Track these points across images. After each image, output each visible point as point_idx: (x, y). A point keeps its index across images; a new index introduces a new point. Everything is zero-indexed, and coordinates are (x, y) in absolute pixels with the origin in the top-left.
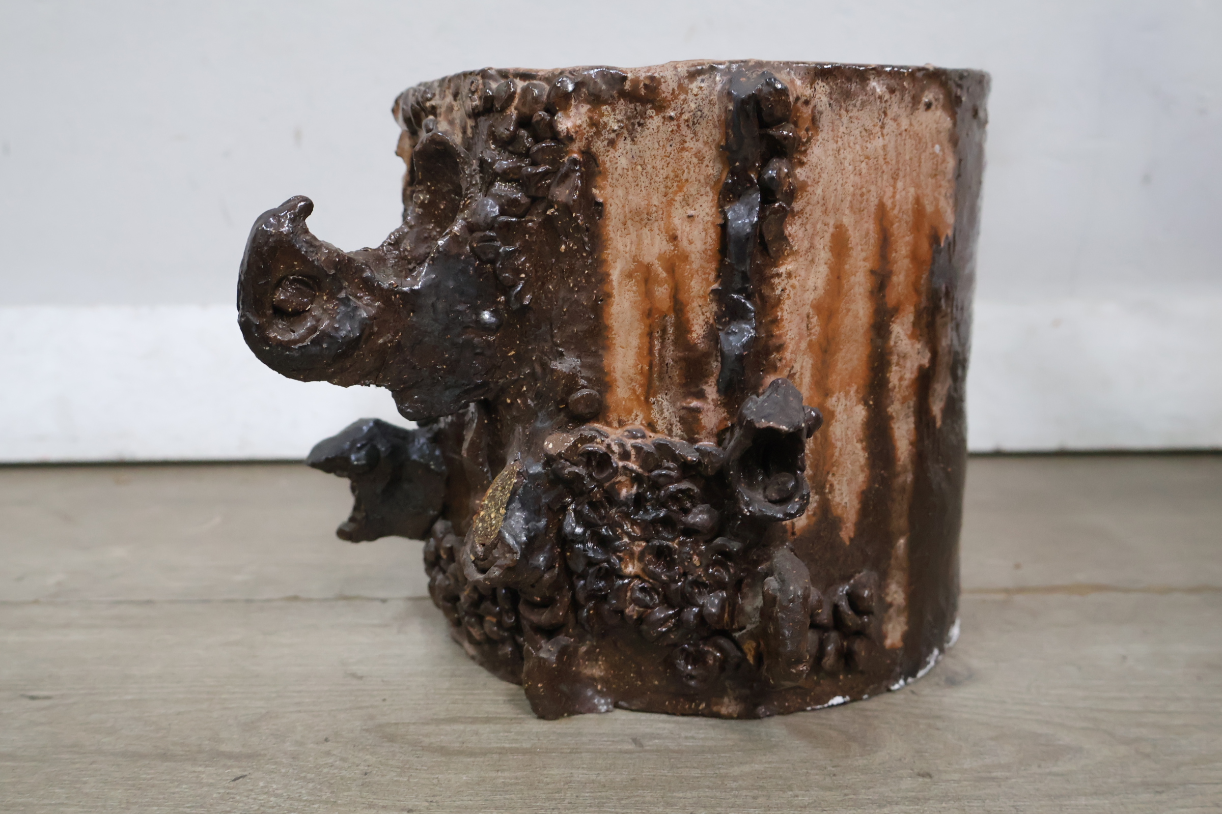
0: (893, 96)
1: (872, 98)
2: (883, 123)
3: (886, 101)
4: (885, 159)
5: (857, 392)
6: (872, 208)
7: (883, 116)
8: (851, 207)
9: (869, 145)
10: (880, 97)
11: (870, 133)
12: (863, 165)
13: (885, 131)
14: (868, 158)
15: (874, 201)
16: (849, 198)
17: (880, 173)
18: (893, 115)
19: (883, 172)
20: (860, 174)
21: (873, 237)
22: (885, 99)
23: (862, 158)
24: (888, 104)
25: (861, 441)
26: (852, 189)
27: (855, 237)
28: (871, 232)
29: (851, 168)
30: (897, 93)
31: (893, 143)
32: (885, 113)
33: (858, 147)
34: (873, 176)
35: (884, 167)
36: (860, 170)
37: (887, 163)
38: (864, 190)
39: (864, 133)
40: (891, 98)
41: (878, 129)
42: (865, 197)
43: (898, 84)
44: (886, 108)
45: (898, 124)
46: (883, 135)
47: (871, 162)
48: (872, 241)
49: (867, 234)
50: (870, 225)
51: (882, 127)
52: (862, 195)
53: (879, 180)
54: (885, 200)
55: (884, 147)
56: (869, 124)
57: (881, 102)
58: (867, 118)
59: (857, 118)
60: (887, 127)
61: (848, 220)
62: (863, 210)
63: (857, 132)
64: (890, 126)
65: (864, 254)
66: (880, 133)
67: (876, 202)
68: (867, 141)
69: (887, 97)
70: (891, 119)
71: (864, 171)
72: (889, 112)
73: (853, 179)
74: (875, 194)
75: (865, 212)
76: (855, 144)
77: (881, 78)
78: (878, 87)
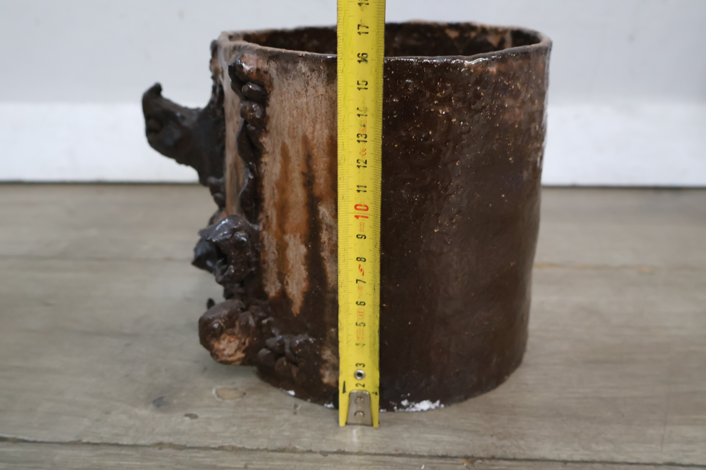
0: (313, 74)
1: (300, 74)
2: (306, 89)
3: (308, 76)
4: (307, 110)
5: (301, 237)
6: (300, 138)
7: (307, 85)
8: (289, 134)
9: (298, 101)
10: (304, 74)
11: (299, 94)
12: (295, 112)
13: (308, 94)
14: (297, 108)
16: (287, 129)
17: (304, 118)
18: (313, 85)
19: (306, 118)
20: (293, 117)
21: (301, 153)
22: (307, 75)
23: (294, 108)
24: (309, 78)
25: (304, 265)
26: (288, 124)
27: (292, 153)
28: (300, 151)
29: (288, 112)
30: (316, 72)
31: (312, 101)
32: (308, 84)
33: (292, 101)
34: (300, 119)
35: (307, 115)
36: (293, 114)
37: (308, 113)
38: (295, 126)
39: (296, 93)
40: (311, 75)
41: (304, 92)
42: (296, 130)
43: (316, 67)
44: (308, 80)
45: (316, 91)
46: (306, 96)
47: (299, 111)
48: (301, 156)
49: (298, 151)
50: (300, 146)
51: (306, 91)
52: (294, 129)
53: (304, 122)
54: (307, 134)
55: (307, 103)
56: (299, 88)
57: (305, 76)
58: (298, 85)
59: (292, 84)
60: (309, 92)
61: (288, 141)
62: (295, 137)
63: (292, 92)
64: (311, 91)
65: (297, 162)
66: (305, 95)
67: (302, 134)
68: (297, 98)
69: (309, 73)
70: (312, 87)
71: (295, 115)
72: (310, 83)
73: (289, 118)
74: (301, 130)
75: (297, 139)
76: (291, 99)
77: (306, 62)
78: (303, 67)
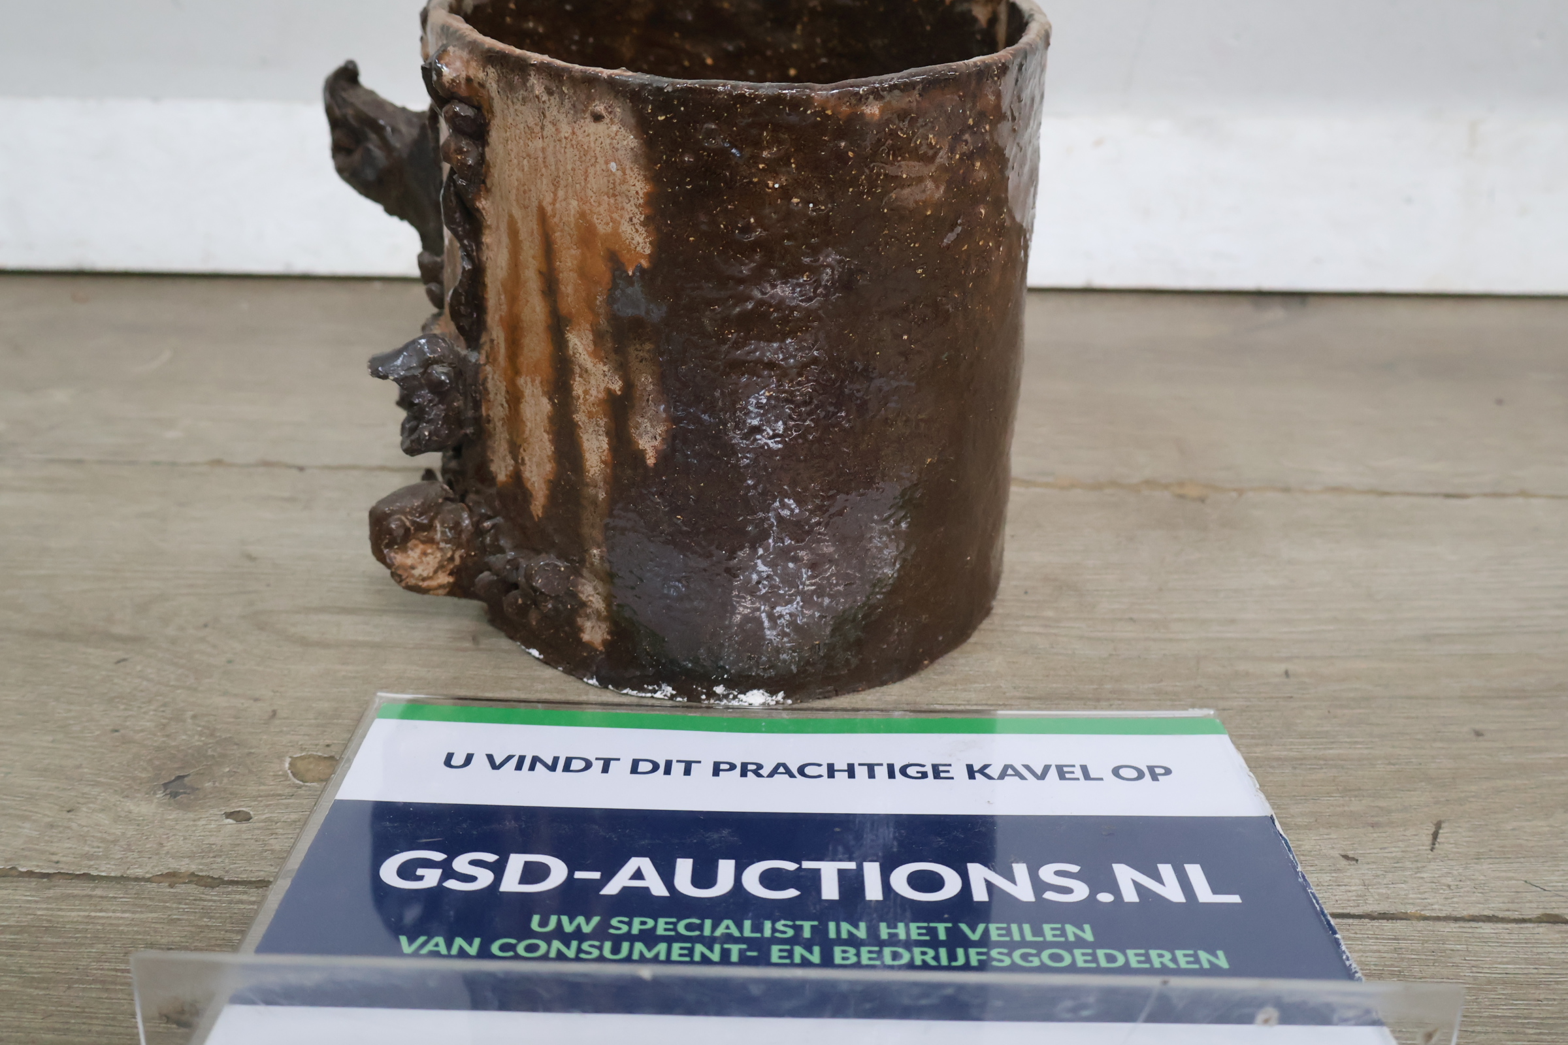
0: (552, 98)
1: (532, 96)
2: (542, 124)
3: (544, 102)
4: (544, 162)
5: (541, 382)
6: (535, 210)
7: (542, 117)
8: (517, 201)
9: (530, 143)
10: (537, 98)
11: (532, 131)
12: (525, 162)
13: (545, 133)
14: (529, 155)
15: (535, 204)
16: (514, 192)
17: (539, 175)
18: (553, 117)
19: (542, 175)
20: (523, 171)
21: (538, 238)
22: (543, 99)
23: (524, 155)
24: (546, 105)
25: (548, 433)
26: (516, 183)
27: (523, 235)
28: (535, 232)
29: (516, 161)
30: (556, 95)
31: (551, 146)
32: (545, 116)
33: (522, 142)
34: (533, 176)
35: (544, 170)
36: (523, 166)
37: (546, 166)
38: (526, 187)
39: (527, 130)
40: (549, 100)
41: (539, 128)
42: (527, 195)
43: (557, 87)
44: (544, 109)
45: (557, 129)
46: (543, 138)
47: (532, 161)
48: (538, 241)
49: (533, 232)
50: (534, 225)
51: (542, 128)
52: (525, 192)
53: (539, 182)
54: (544, 204)
55: (543, 150)
56: (531, 122)
57: (539, 102)
58: (529, 115)
59: (522, 112)
60: (546, 129)
61: (517, 213)
62: (527, 207)
63: (521, 127)
64: (549, 129)
65: (532, 252)
66: (540, 135)
67: (537, 202)
68: (529, 139)
69: (545, 97)
70: (550, 122)
71: (526, 169)
72: (547, 114)
73: (516, 173)
74: (536, 196)
75: (529, 209)
76: (520, 137)
77: (541, 77)
78: (537, 85)
